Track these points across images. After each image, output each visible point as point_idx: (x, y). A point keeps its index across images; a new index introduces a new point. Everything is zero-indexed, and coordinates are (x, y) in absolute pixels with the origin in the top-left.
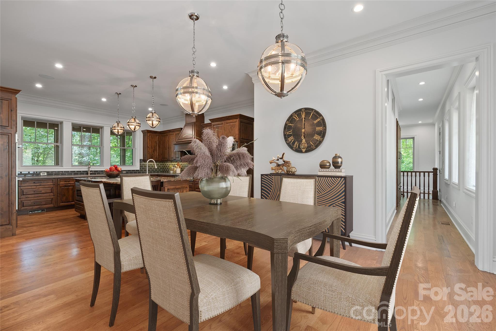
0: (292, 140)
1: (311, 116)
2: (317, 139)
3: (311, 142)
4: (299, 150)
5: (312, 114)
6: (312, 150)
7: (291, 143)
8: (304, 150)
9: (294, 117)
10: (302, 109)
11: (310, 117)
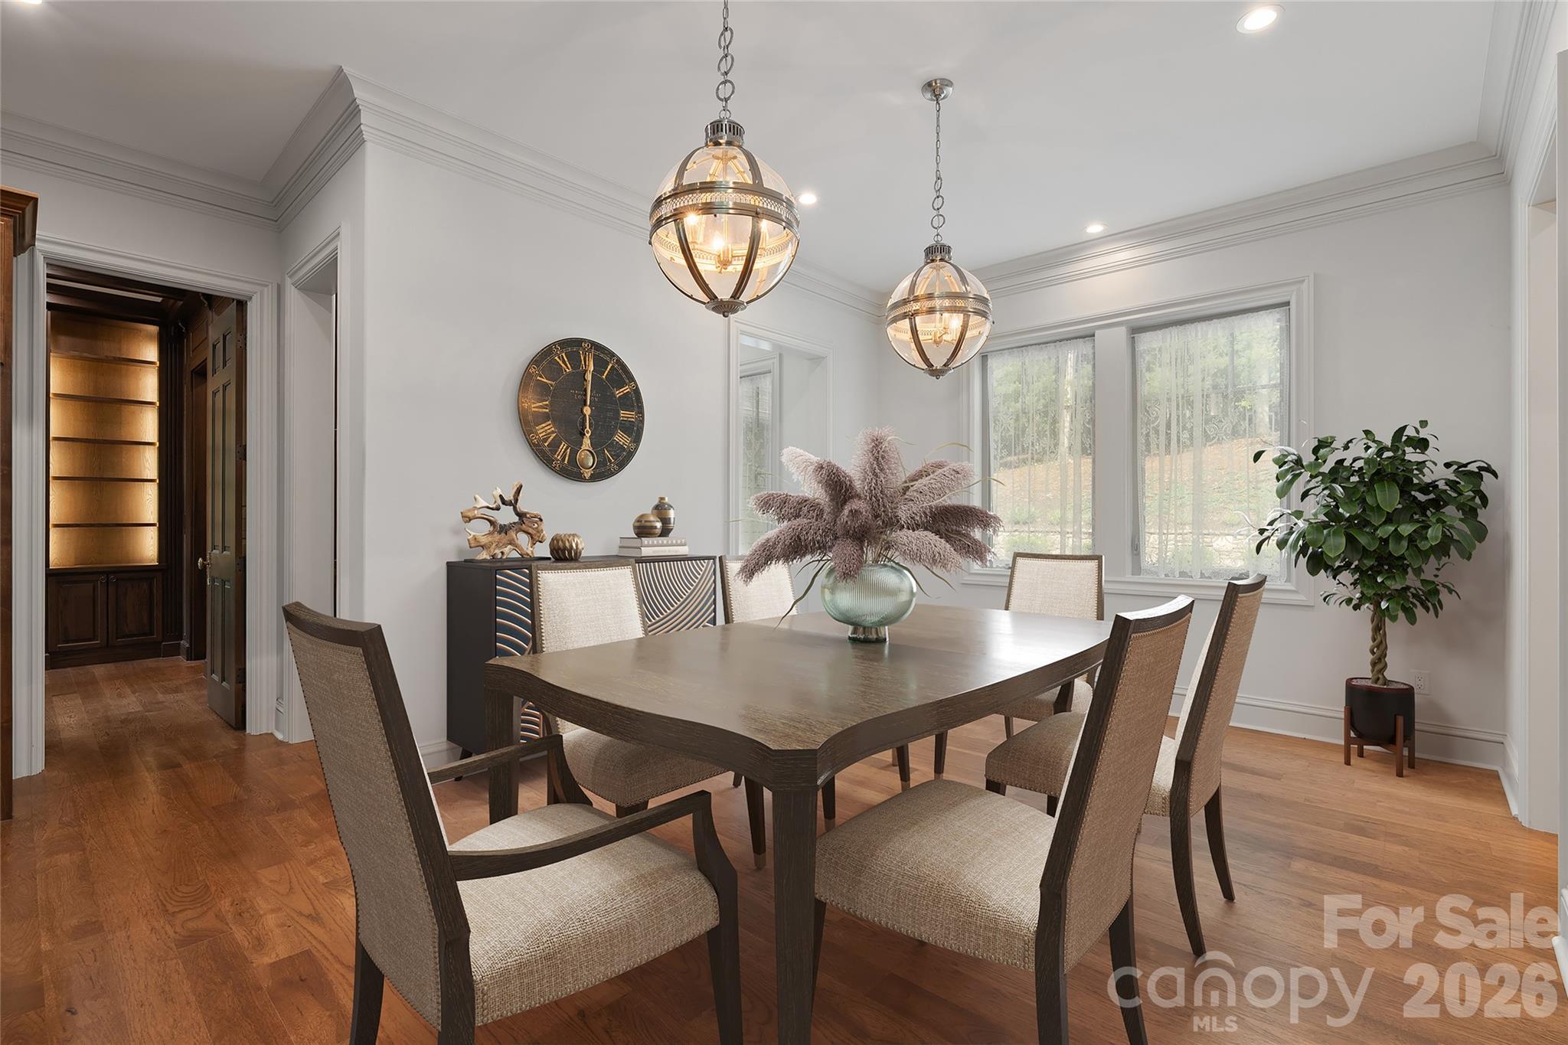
0: (549, 434)
1: (607, 372)
2: (621, 443)
3: (606, 452)
4: (571, 472)
5: (609, 367)
6: (611, 474)
7: (546, 444)
8: (587, 474)
9: (556, 358)
10: (584, 340)
11: (605, 374)
